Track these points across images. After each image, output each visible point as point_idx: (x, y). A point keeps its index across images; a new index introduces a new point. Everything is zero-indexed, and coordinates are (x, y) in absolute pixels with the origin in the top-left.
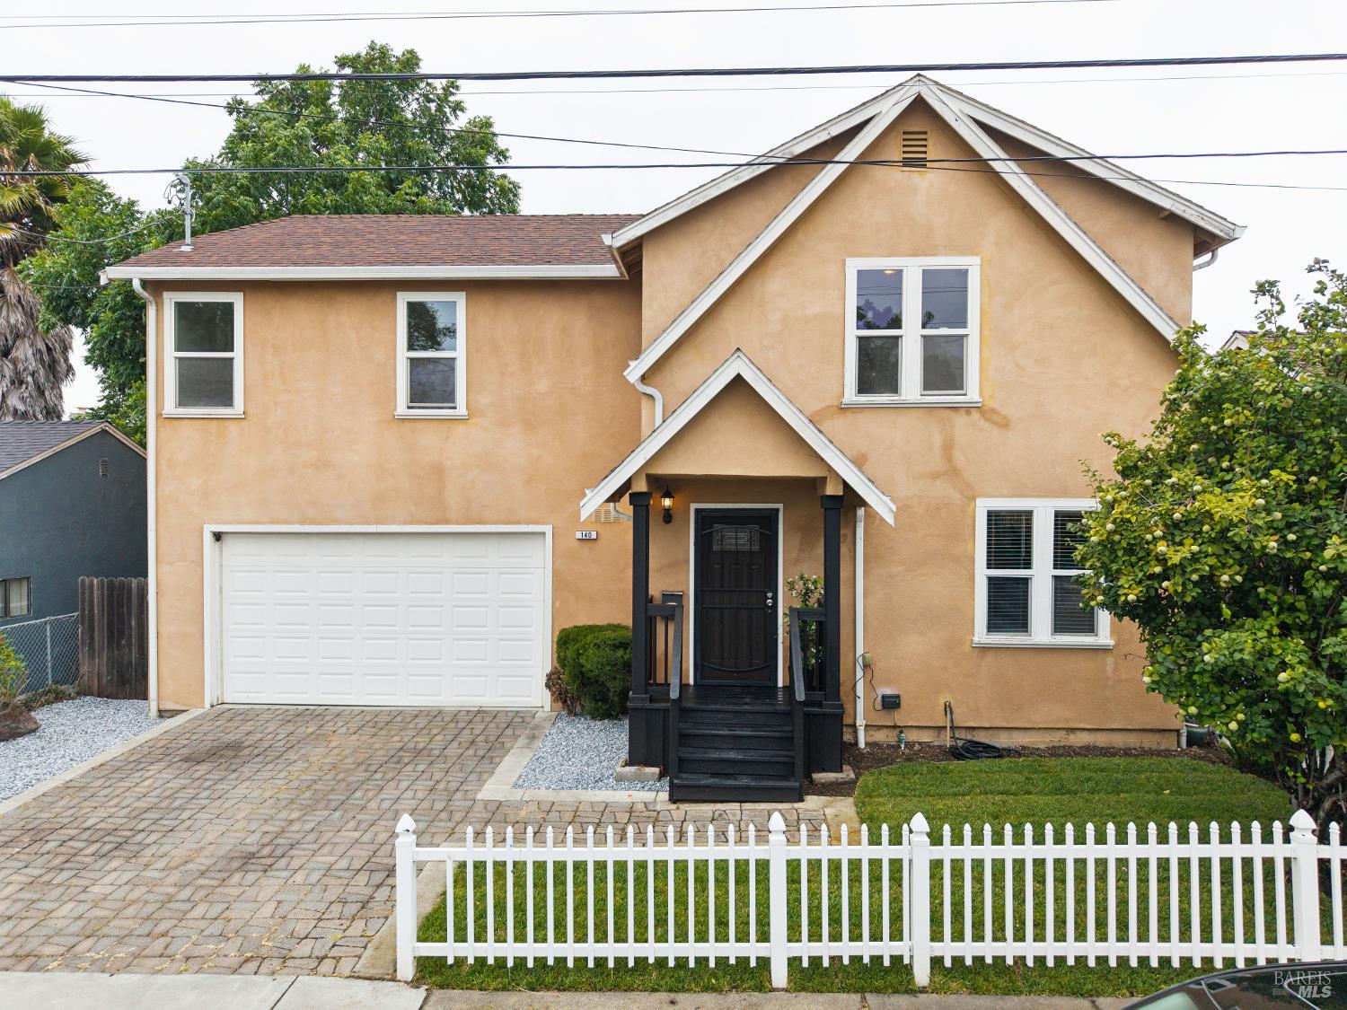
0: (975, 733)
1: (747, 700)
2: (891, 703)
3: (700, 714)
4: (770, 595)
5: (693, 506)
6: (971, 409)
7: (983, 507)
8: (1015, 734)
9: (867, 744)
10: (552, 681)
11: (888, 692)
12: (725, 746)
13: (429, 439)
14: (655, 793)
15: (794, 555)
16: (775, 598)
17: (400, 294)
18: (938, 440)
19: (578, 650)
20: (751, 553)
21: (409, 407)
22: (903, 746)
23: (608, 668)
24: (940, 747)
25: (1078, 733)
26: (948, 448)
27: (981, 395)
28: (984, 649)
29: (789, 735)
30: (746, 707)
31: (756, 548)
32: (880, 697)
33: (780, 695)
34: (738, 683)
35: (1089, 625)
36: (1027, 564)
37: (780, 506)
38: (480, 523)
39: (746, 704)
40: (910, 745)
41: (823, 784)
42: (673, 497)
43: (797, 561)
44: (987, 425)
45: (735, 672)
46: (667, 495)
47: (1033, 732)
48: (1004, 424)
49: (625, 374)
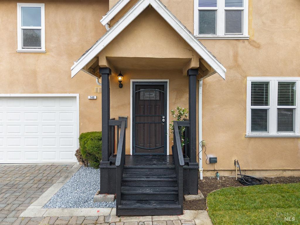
0: (246, 172)
1: (155, 162)
2: (213, 161)
3: (133, 170)
4: (164, 117)
5: (132, 81)
6: (245, 41)
7: (250, 80)
8: (262, 172)
9: (203, 178)
10: (78, 154)
11: (212, 156)
12: (144, 185)
13: (31, 60)
14: (111, 209)
15: (174, 101)
16: (166, 119)
17: (18, 4)
18: (231, 53)
19: (85, 141)
20: (156, 101)
21: (22, 48)
22: (218, 178)
23: (96, 149)
24: (232, 178)
25: (287, 171)
26: (236, 56)
27: (249, 35)
28: (250, 138)
29: (175, 179)
30: (154, 166)
31: (158, 98)
32: (209, 159)
33: (168, 159)
34: (151, 154)
35: (291, 128)
36: (267, 104)
37: (168, 81)
38: (51, 93)
39: (154, 164)
40: (221, 178)
41: (190, 201)
42: (123, 76)
43: (175, 103)
44: (251, 47)
45: (149, 149)
46: (120, 75)
47: (269, 172)
48: (258, 47)
49: (101, 21)
